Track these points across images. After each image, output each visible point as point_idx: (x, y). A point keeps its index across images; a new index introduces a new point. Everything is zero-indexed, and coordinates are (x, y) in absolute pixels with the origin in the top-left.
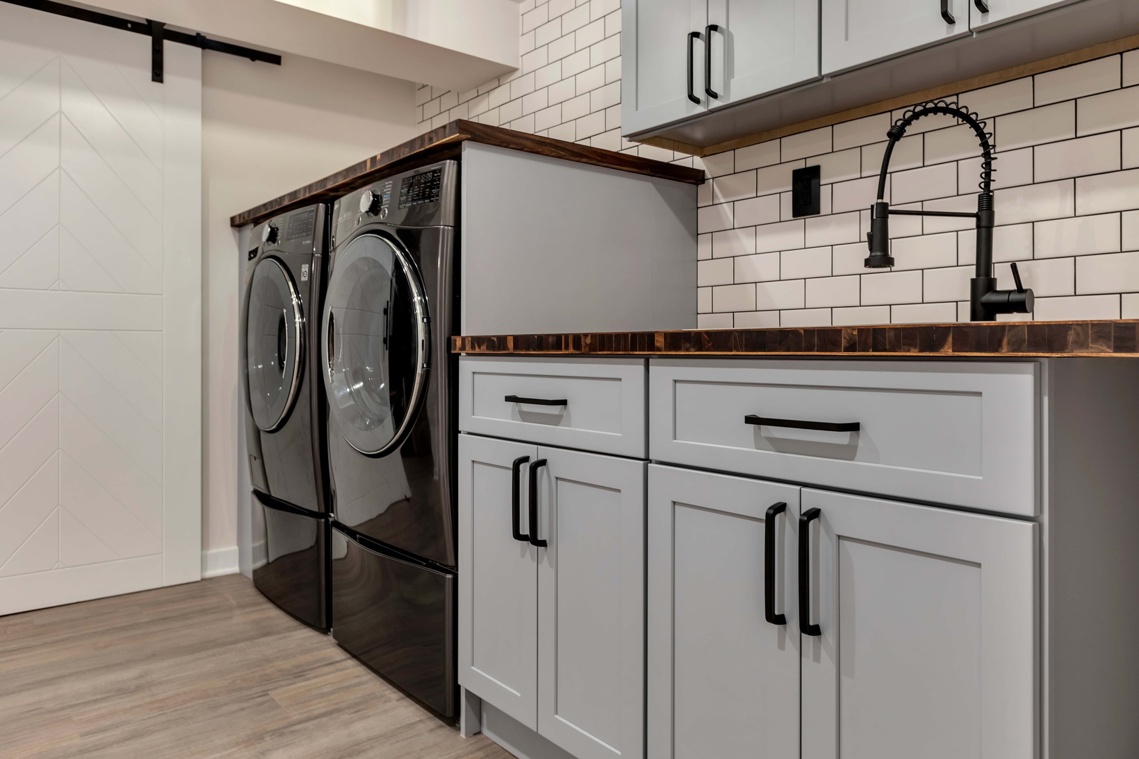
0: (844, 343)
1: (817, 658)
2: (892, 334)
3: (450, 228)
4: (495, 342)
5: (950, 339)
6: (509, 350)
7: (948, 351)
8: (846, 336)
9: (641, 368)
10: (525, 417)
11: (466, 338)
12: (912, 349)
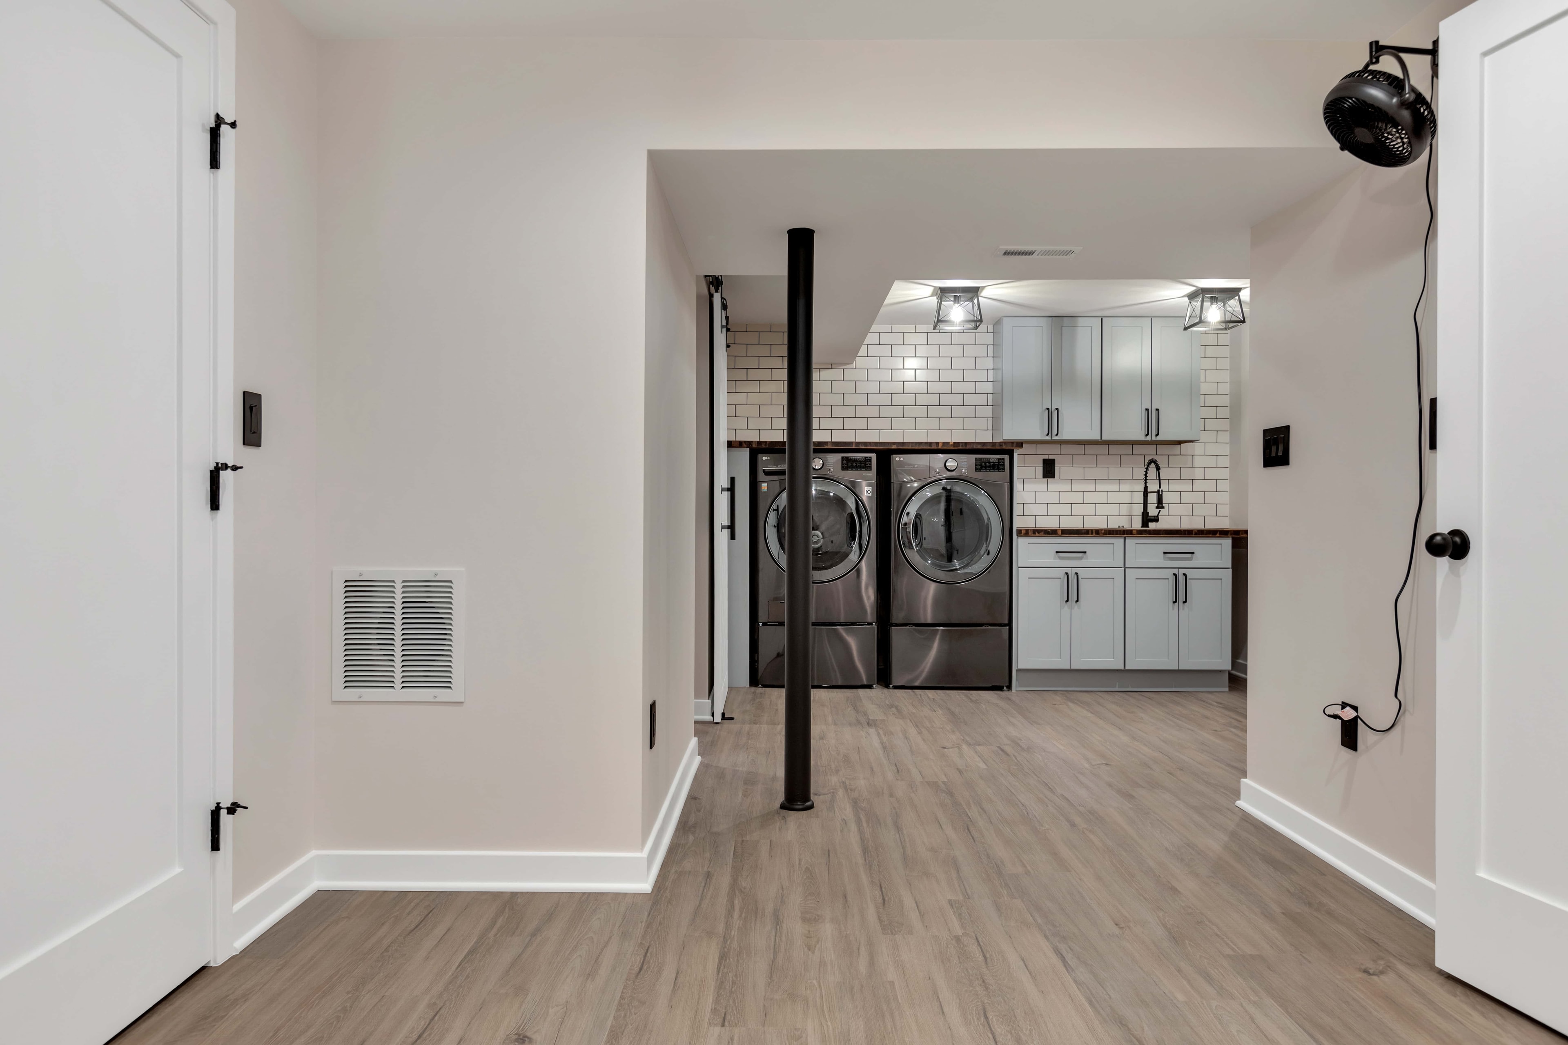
0: (1194, 533)
1: (1183, 609)
3: (1007, 482)
5: (1218, 533)
6: (1058, 534)
7: (1218, 535)
9: (1123, 540)
10: (1061, 558)
12: (1208, 535)
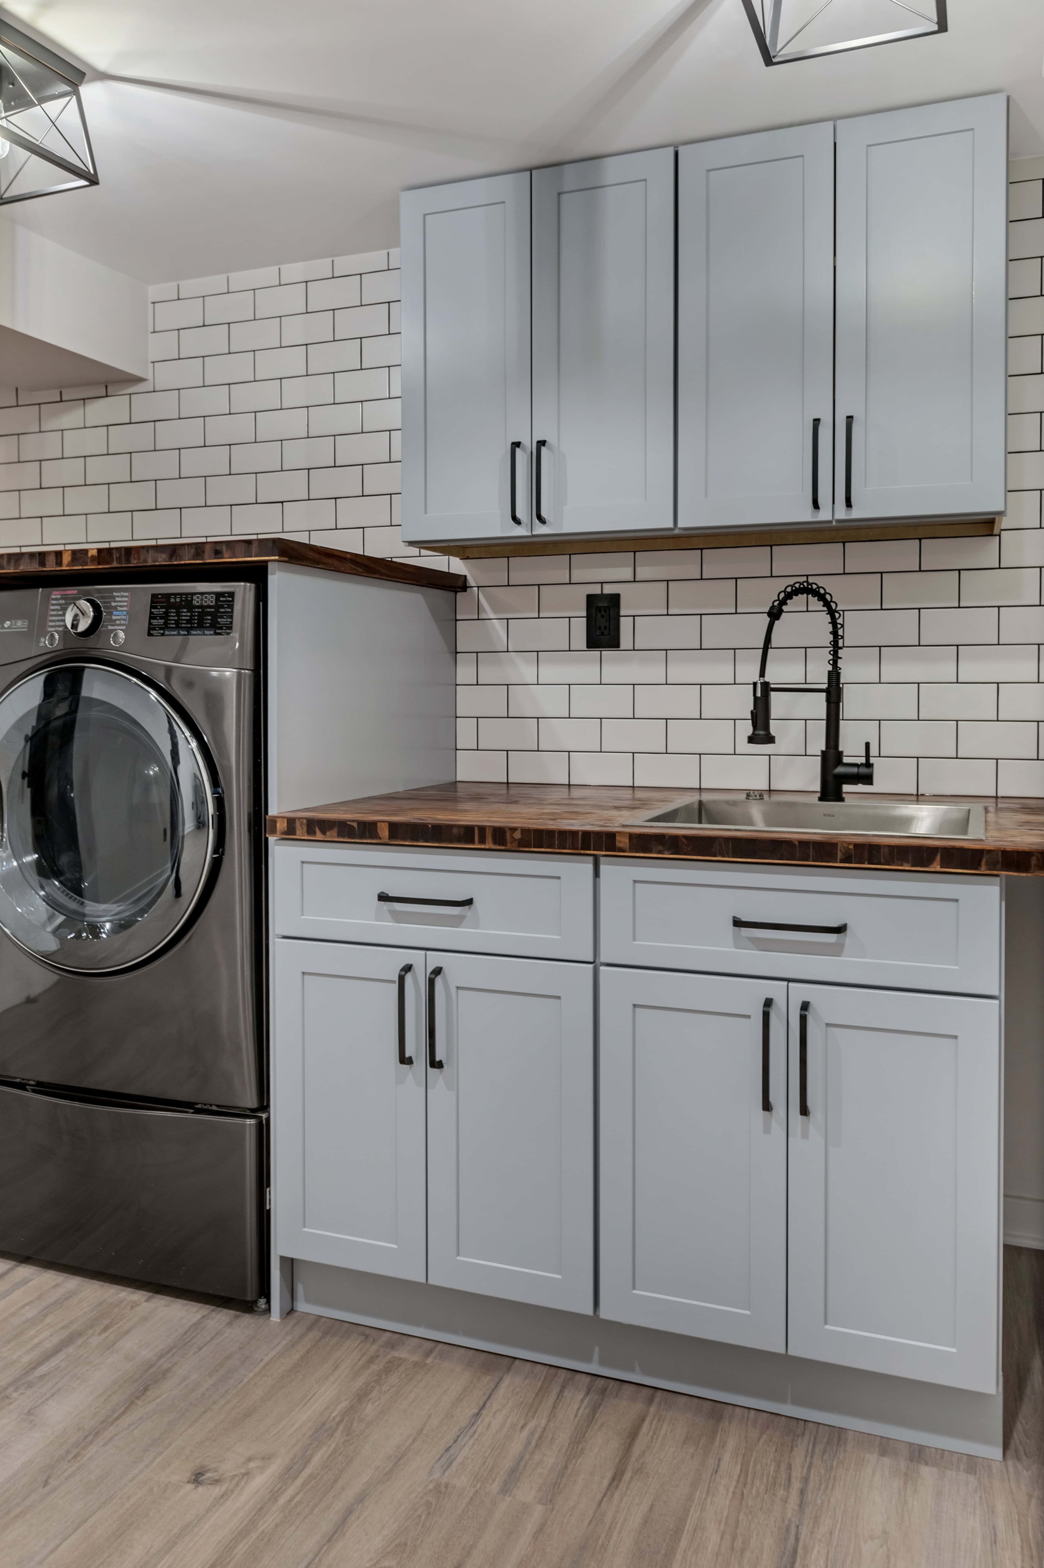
0: (839, 855)
1: (805, 1135)
2: (886, 850)
3: (247, 671)
4: (355, 828)
5: (938, 858)
6: (380, 838)
7: (937, 866)
8: (842, 849)
9: (589, 867)
10: (398, 917)
11: (297, 820)
12: (905, 864)
